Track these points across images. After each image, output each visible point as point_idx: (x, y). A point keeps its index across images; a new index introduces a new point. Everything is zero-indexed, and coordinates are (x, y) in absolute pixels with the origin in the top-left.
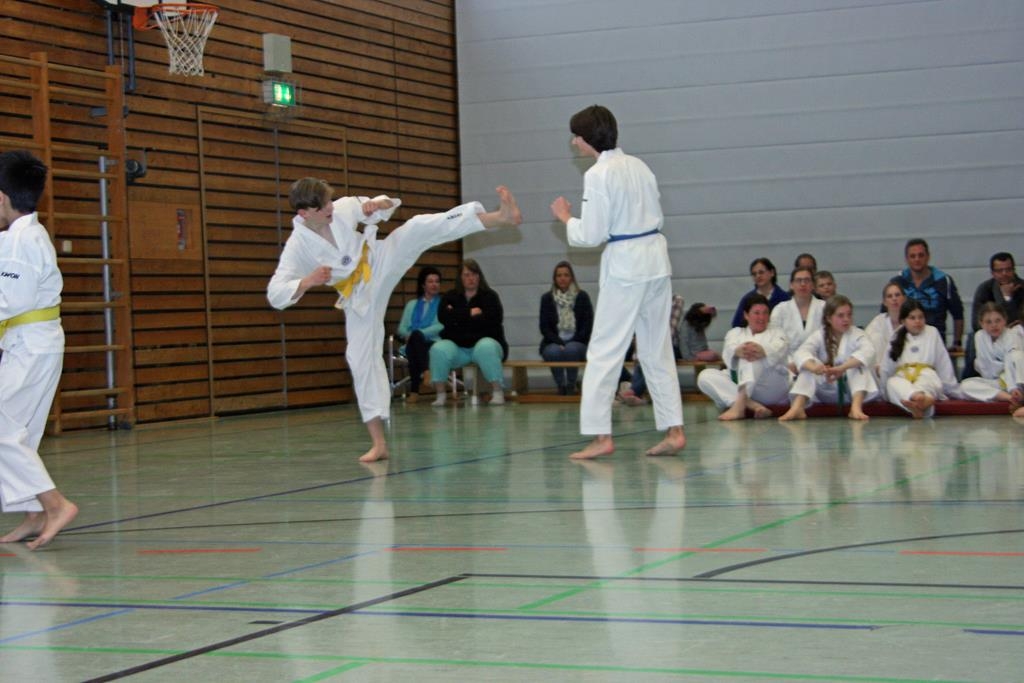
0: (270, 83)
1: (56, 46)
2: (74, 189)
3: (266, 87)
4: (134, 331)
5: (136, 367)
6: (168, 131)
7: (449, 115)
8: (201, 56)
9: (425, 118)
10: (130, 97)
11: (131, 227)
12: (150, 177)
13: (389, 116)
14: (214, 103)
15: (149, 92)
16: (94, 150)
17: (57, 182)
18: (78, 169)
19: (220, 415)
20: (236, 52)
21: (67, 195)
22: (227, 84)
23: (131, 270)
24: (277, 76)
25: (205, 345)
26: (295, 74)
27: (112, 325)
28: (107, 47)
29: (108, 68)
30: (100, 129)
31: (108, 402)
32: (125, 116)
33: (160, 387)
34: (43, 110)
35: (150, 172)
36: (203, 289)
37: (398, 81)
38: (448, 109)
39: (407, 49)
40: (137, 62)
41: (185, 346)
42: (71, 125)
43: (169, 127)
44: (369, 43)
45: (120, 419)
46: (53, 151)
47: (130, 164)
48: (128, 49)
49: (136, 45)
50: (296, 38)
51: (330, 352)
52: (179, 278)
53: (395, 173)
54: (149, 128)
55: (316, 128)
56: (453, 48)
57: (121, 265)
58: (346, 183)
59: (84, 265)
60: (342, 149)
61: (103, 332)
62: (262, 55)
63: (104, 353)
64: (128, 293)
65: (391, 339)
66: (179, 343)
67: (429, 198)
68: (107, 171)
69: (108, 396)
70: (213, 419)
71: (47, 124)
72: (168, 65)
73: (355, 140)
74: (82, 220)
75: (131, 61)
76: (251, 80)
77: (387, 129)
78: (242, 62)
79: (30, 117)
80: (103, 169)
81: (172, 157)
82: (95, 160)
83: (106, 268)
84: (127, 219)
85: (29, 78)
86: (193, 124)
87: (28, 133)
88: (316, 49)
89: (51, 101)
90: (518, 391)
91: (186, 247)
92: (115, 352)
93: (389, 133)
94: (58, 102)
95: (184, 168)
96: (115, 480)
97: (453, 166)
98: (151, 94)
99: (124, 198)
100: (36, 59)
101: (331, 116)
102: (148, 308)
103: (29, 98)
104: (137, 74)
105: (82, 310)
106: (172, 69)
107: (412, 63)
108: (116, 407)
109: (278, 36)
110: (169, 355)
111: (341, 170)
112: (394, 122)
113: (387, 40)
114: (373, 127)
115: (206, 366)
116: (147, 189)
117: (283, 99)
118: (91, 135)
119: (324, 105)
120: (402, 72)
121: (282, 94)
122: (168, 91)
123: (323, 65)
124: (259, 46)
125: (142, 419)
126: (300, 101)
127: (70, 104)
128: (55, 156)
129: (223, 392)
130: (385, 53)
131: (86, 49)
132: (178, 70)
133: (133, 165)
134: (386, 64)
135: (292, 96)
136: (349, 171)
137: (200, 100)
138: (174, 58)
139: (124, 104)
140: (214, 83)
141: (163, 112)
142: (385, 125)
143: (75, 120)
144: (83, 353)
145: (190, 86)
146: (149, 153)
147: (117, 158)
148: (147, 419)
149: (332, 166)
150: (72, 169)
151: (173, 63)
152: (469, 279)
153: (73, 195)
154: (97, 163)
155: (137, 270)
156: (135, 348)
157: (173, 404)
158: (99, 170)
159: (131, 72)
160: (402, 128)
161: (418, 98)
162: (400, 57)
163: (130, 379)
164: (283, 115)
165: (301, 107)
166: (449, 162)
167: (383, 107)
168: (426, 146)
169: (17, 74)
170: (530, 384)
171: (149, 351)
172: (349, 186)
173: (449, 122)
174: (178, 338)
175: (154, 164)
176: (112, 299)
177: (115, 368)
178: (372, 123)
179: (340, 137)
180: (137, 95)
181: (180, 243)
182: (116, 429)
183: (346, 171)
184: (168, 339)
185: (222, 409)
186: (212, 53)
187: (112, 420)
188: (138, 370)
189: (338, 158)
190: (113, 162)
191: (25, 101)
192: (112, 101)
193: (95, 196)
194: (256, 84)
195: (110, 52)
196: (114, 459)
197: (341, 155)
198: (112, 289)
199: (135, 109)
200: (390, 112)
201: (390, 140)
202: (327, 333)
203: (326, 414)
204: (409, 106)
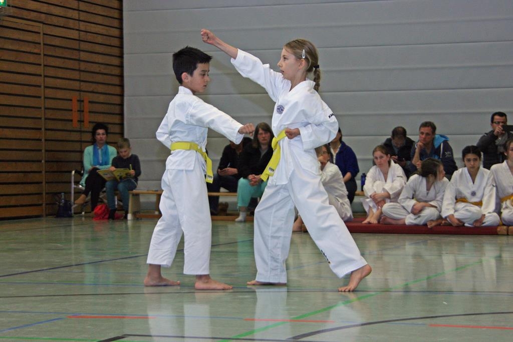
7: (116, 19)
9: (99, 20)
13: (73, 17)
38: (116, 15)
51: (29, 181)
53: (77, 58)
55: (21, 24)
58: (42, 63)
60: (39, 39)
65: (73, 172)
67: (100, 76)
73: (49, 33)
77: (72, 27)
93: (73, 29)
97: (118, 55)
101: (33, 15)
111: (40, 54)
112: (77, 22)
114: (62, 25)
119: (28, 8)
126: (11, 4)
136: (45, 55)
142: (71, 24)
149: (32, 51)
160: (82, 26)
161: (94, 5)
165: (11, 8)
166: (116, 51)
167: (71, 11)
168: (99, 39)
172: (45, 66)
173: (116, 23)
178: (61, 22)
179: (39, 32)
183: (42, 55)
189: (37, 45)
197: (40, 44)
200: (75, 15)
201: (74, 34)
202: (27, 167)
203: (24, 225)
204: (87, 10)
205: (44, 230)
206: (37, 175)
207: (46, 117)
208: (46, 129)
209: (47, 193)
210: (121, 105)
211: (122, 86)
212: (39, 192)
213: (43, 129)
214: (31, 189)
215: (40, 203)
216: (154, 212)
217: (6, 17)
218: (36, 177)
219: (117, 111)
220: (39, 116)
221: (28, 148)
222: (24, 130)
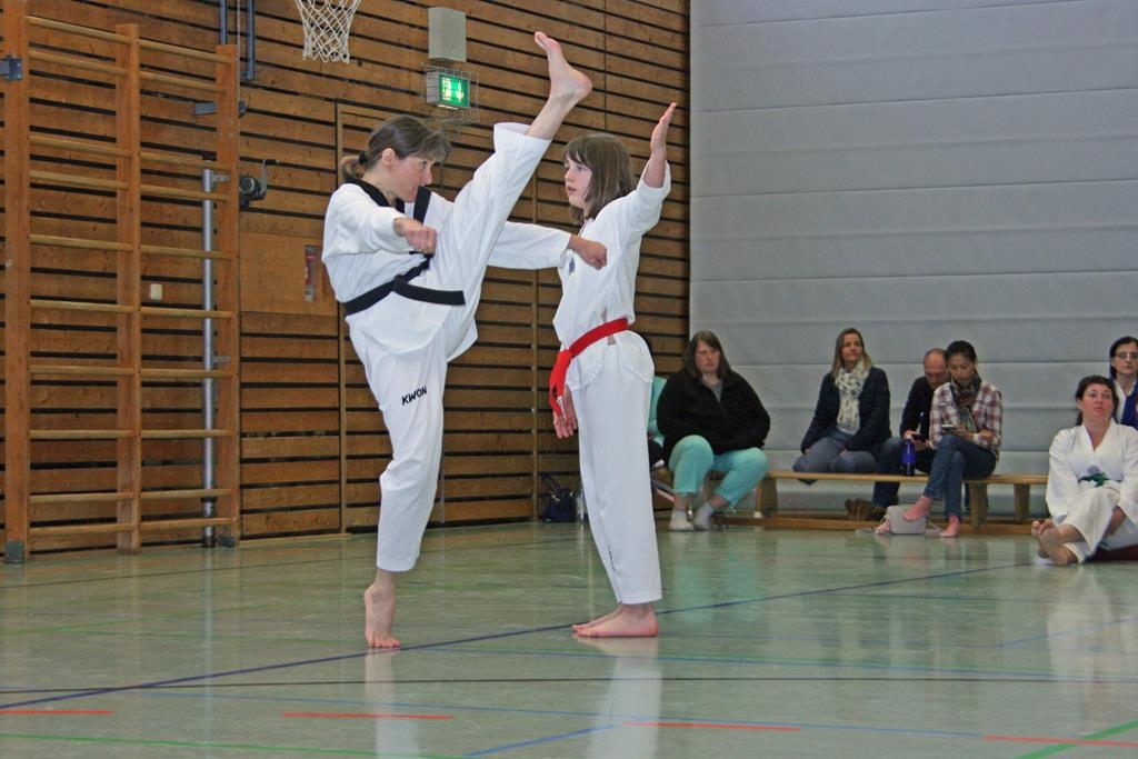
0: (436, 75)
1: (150, 16)
2: (169, 213)
3: (430, 80)
4: (242, 411)
5: (243, 461)
6: (297, 138)
7: (677, 126)
8: (347, 36)
10: (246, 89)
11: (242, 267)
12: (271, 200)
13: (594, 126)
14: (358, 100)
15: (273, 83)
16: (197, 160)
17: (147, 203)
18: (174, 186)
19: (352, 530)
20: (391, 31)
21: (157, 220)
22: (378, 75)
23: (240, 327)
24: (445, 66)
25: (337, 433)
26: (470, 65)
27: (214, 402)
28: (219, 20)
29: (218, 47)
30: (208, 132)
31: (203, 507)
32: (240, 116)
33: (273, 489)
34: (130, 105)
35: (270, 192)
36: (335, 357)
37: (608, 76)
39: (622, 33)
40: (257, 41)
41: (310, 434)
42: (167, 125)
43: (298, 132)
44: (571, 23)
45: (219, 532)
46: (143, 160)
47: (244, 181)
48: (247, 24)
49: (257, 17)
50: (473, 15)
51: (505, 450)
52: (305, 340)
54: (272, 134)
56: (686, 34)
57: (229, 320)
58: (534, 217)
59: (178, 318)
61: (201, 411)
62: (427, 36)
63: (201, 440)
64: (237, 358)
66: (301, 429)
68: (214, 188)
69: (204, 500)
70: (344, 537)
71: (136, 121)
72: (302, 47)
74: (177, 256)
75: (251, 39)
76: (411, 70)
78: (401, 45)
79: (113, 113)
80: (208, 189)
81: (300, 173)
82: (198, 174)
83: (208, 322)
84: (238, 257)
85: (114, 60)
86: (333, 128)
87: (108, 135)
88: (499, 30)
89: (142, 92)
90: (764, 512)
91: (315, 299)
92: (215, 439)
94: (148, 93)
95: (317, 189)
96: (209, 615)
97: (680, 198)
98: (275, 86)
99: (236, 227)
100: (123, 34)
102: (261, 380)
103: (112, 86)
104: (257, 58)
105: (174, 381)
106: (307, 53)
107: (629, 54)
108: (214, 515)
109: (448, 10)
110: (288, 446)
111: (529, 199)
113: (596, 20)
115: (335, 463)
116: (265, 216)
117: (454, 98)
118: (194, 139)
119: (509, 109)
120: (614, 63)
121: (452, 91)
122: (298, 82)
123: (510, 52)
124: (423, 24)
125: (247, 533)
126: (477, 102)
127: (167, 96)
128: (145, 167)
129: (357, 501)
130: (593, 39)
131: (191, 21)
132: (314, 54)
133: (248, 181)
134: (595, 53)
135: (466, 94)
136: (539, 200)
137: (341, 97)
138: (310, 38)
139: (239, 99)
140: (360, 73)
141: (291, 112)
143: (175, 118)
144: (170, 439)
145: (327, 76)
146: (270, 167)
147: (228, 172)
148: (255, 532)
150: (168, 186)
151: (309, 45)
152: (706, 358)
153: (166, 221)
154: (200, 179)
155: (248, 328)
156: (243, 435)
157: (290, 514)
158: (202, 189)
159: (250, 56)
161: (635, 102)
162: (612, 44)
163: (234, 475)
164: (452, 120)
165: (477, 109)
167: (591, 112)
169: (96, 53)
170: (781, 504)
171: (262, 439)
173: (676, 136)
174: (299, 423)
175: (277, 183)
176: (215, 366)
177: (215, 461)
180: (256, 87)
181: (307, 293)
182: (213, 546)
183: (534, 199)
184: (288, 423)
185: (357, 523)
186: (359, 32)
187: (209, 533)
188: (244, 465)
190: (222, 178)
191: (107, 90)
192: (223, 93)
193: (195, 224)
194: (416, 76)
195: (223, 26)
196: (208, 587)
198: (215, 353)
199: (252, 107)
202: (502, 422)
203: (500, 535)
204: (622, 112)
205: (535, 546)
206: (521, 438)
207: (540, 322)
208: (540, 347)
209: (539, 474)
210: (685, 298)
211: (686, 260)
212: (525, 471)
213: (534, 347)
214: (511, 464)
215: (528, 492)
216: (752, 513)
217: (468, 128)
218: (520, 442)
219: (678, 312)
220: (527, 321)
221: (504, 383)
222: (497, 349)
